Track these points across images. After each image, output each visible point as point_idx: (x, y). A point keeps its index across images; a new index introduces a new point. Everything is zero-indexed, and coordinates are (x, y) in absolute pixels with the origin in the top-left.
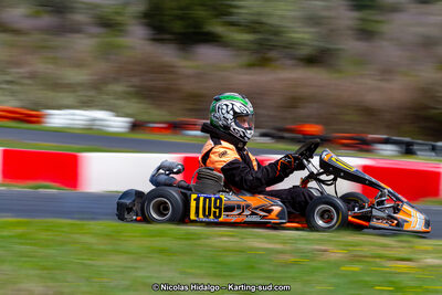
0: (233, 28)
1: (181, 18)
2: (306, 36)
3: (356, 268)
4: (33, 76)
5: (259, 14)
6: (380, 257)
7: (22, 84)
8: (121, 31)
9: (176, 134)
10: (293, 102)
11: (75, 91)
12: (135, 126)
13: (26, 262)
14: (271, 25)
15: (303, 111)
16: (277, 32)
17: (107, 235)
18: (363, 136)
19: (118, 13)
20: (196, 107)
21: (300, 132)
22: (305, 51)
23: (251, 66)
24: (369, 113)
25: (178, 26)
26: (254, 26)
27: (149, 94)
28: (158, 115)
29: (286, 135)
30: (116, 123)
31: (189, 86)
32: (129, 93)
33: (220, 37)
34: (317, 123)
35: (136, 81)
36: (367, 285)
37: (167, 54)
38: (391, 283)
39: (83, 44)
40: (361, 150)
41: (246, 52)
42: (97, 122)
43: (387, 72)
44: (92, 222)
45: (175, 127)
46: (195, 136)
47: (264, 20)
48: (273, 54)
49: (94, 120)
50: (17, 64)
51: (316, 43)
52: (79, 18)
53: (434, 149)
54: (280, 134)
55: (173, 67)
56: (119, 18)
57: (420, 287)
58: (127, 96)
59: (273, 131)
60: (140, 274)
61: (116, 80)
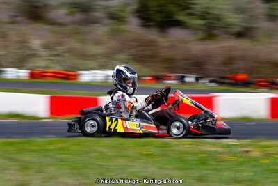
0: (191, 17)
1: (160, 12)
2: (236, 20)
4: (70, 51)
5: (207, 8)
7: (63, 56)
8: (123, 21)
9: (158, 83)
10: (230, 61)
11: (96, 59)
13: (63, 165)
14: (214, 14)
15: (235, 66)
16: (218, 18)
18: (273, 80)
19: (122, 11)
21: (233, 79)
22: (237, 29)
23: (203, 39)
24: (276, 65)
25: (158, 17)
26: (204, 15)
27: (141, 59)
28: (147, 72)
29: (227, 81)
32: (128, 59)
33: (184, 23)
34: (244, 73)
35: (133, 51)
37: (152, 34)
39: (101, 30)
40: (272, 88)
41: (200, 31)
42: (110, 78)
45: (158, 79)
46: (171, 84)
47: (210, 11)
48: (216, 32)
50: (61, 44)
51: (243, 24)
52: (98, 14)
54: (222, 80)
55: (155, 42)
56: (122, 14)
59: (217, 79)
60: (133, 170)
61: (121, 51)
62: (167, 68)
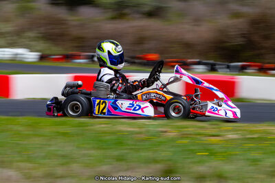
3: (185, 141)
6: (200, 134)
9: (68, 62)
10: (141, 40)
11: (5, 37)
12: (42, 58)
15: (146, 46)
17: (30, 125)
18: (185, 60)
20: (80, 45)
21: (145, 59)
22: (147, 9)
23: (113, 18)
24: (188, 46)
27: (50, 37)
28: (57, 50)
29: (136, 61)
30: (31, 56)
31: (75, 32)
32: (38, 37)
33: (93, 1)
34: (156, 53)
35: (42, 30)
36: (193, 152)
37: (61, 13)
38: (207, 150)
39: (9, 8)
41: (110, 10)
42: (19, 56)
43: (198, 20)
44: (20, 118)
45: (67, 58)
46: (80, 63)
48: (127, 11)
49: (17, 54)
53: (228, 67)
54: (133, 60)
55: (66, 20)
57: (225, 152)
58: (37, 39)
60: (52, 148)
61: (30, 29)
62: (77, 47)
